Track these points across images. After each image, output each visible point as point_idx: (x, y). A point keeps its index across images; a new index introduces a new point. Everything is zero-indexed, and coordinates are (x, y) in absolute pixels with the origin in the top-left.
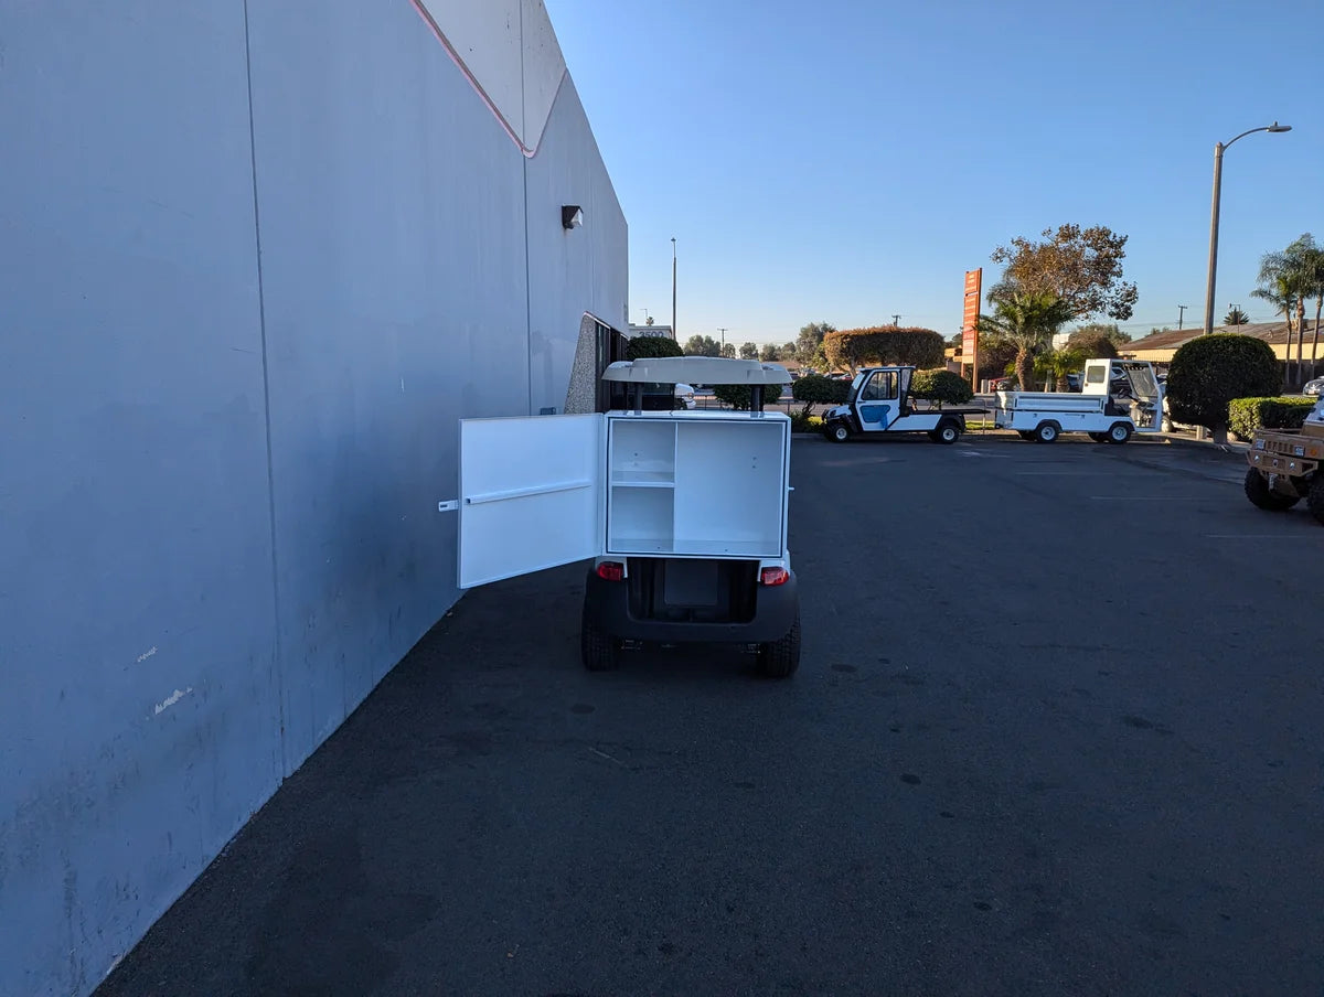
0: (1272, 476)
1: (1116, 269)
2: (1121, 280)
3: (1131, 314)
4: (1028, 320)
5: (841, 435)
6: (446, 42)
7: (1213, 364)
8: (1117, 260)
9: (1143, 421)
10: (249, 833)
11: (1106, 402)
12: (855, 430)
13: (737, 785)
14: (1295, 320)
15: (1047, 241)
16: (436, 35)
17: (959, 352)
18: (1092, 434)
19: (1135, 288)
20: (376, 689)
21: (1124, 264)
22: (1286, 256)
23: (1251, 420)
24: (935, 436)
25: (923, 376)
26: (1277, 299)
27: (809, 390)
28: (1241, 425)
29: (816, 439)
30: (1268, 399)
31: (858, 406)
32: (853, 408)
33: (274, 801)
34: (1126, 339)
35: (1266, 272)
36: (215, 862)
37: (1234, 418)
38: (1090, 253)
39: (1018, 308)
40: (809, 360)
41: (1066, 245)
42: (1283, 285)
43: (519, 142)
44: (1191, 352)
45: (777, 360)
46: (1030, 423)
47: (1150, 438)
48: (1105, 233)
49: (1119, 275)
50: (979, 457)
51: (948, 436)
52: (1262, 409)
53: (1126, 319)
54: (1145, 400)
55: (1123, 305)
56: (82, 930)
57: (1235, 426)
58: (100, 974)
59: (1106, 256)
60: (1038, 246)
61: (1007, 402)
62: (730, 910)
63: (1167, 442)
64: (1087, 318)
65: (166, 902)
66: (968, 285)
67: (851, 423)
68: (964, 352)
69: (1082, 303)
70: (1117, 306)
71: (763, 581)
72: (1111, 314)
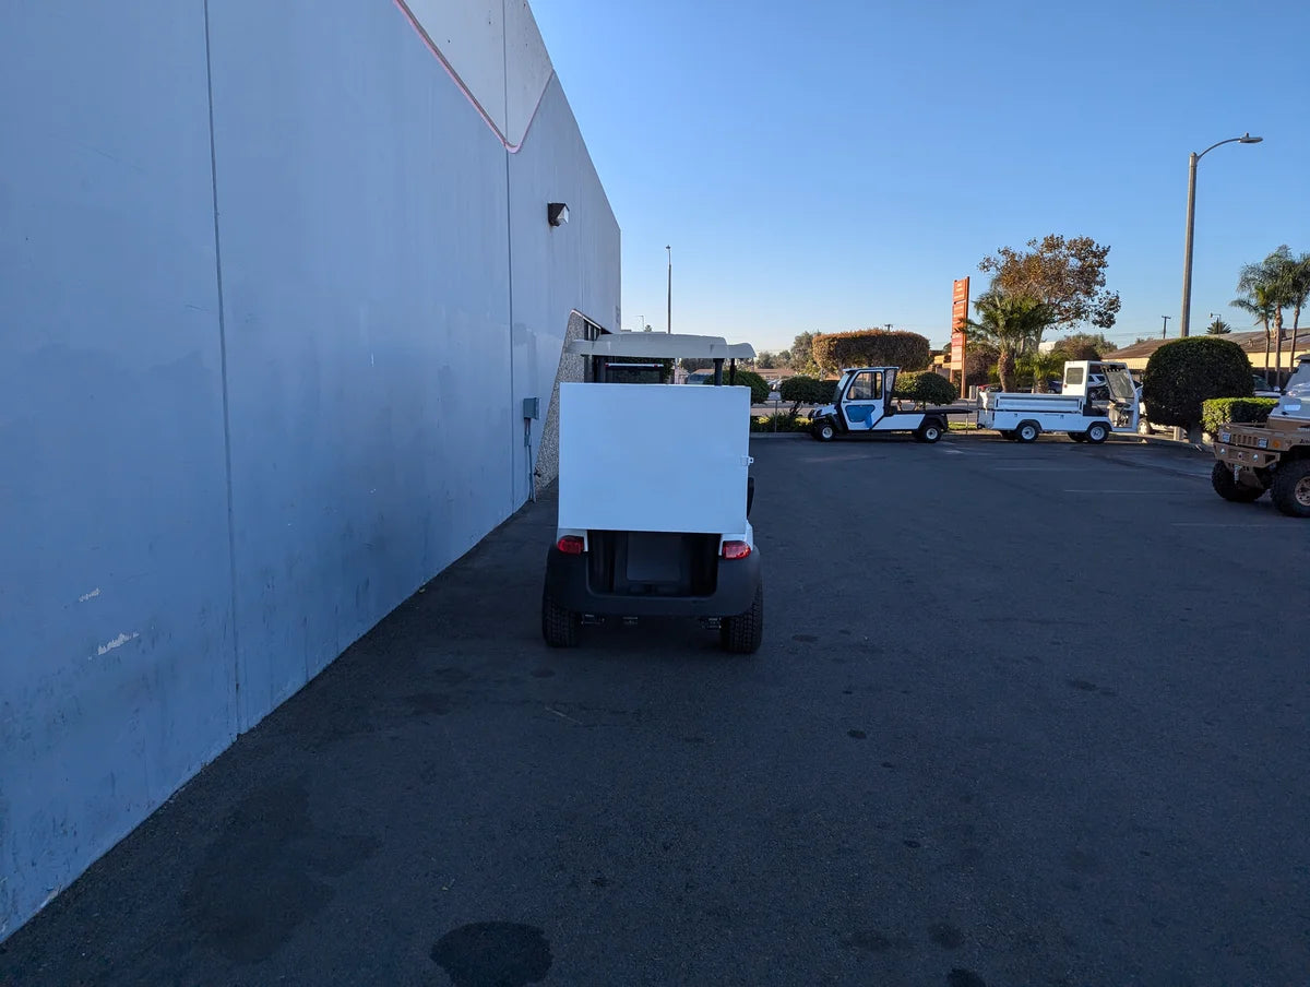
0: (1237, 468)
1: (1098, 279)
2: (1104, 289)
3: (1114, 322)
4: (1009, 324)
5: (827, 434)
6: (422, 31)
7: (1188, 365)
8: (1100, 269)
9: (1120, 421)
10: (197, 782)
11: (1084, 402)
12: (840, 428)
13: (687, 740)
14: (1274, 329)
15: (1032, 251)
16: (411, 23)
17: (948, 359)
18: (1072, 434)
19: (1118, 297)
20: (340, 657)
21: (1107, 273)
22: (1264, 267)
23: (1224, 420)
24: (918, 436)
25: (907, 378)
26: (1256, 309)
27: (797, 390)
28: (1214, 424)
29: (803, 439)
30: (1240, 399)
31: (843, 406)
32: (838, 408)
33: (226, 755)
34: (1111, 348)
35: (1245, 282)
36: (161, 808)
37: (1207, 418)
38: (1074, 263)
39: (999, 312)
40: (804, 367)
41: (1050, 255)
42: (1261, 296)
43: (502, 137)
44: (1166, 355)
45: (772, 368)
46: (1011, 423)
47: (1127, 438)
48: (1088, 243)
49: (1102, 284)
50: (960, 455)
51: (931, 435)
52: (1234, 408)
53: (1109, 327)
54: (1122, 400)
55: (1106, 313)
56: (15, 860)
57: (1208, 426)
58: (35, 906)
59: (1089, 266)
60: (1024, 257)
61: (989, 402)
62: (666, 848)
63: (1144, 441)
64: (1071, 326)
65: (108, 843)
66: (956, 293)
67: (837, 423)
68: (953, 358)
69: (1067, 311)
70: (1100, 314)
71: (724, 554)
72: (1095, 322)
